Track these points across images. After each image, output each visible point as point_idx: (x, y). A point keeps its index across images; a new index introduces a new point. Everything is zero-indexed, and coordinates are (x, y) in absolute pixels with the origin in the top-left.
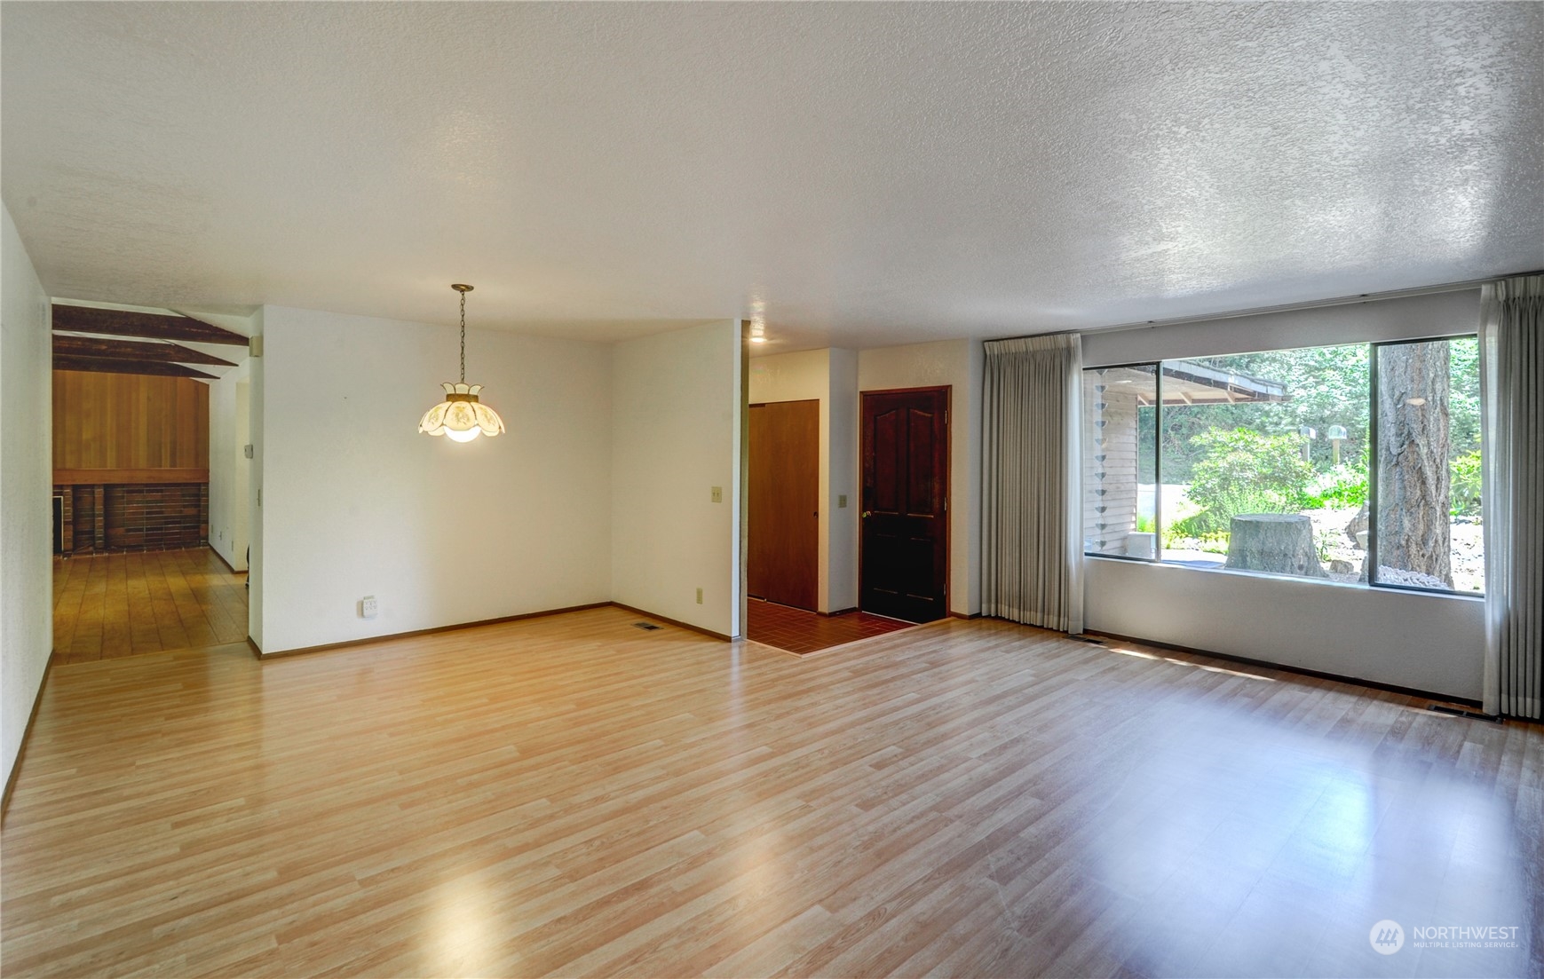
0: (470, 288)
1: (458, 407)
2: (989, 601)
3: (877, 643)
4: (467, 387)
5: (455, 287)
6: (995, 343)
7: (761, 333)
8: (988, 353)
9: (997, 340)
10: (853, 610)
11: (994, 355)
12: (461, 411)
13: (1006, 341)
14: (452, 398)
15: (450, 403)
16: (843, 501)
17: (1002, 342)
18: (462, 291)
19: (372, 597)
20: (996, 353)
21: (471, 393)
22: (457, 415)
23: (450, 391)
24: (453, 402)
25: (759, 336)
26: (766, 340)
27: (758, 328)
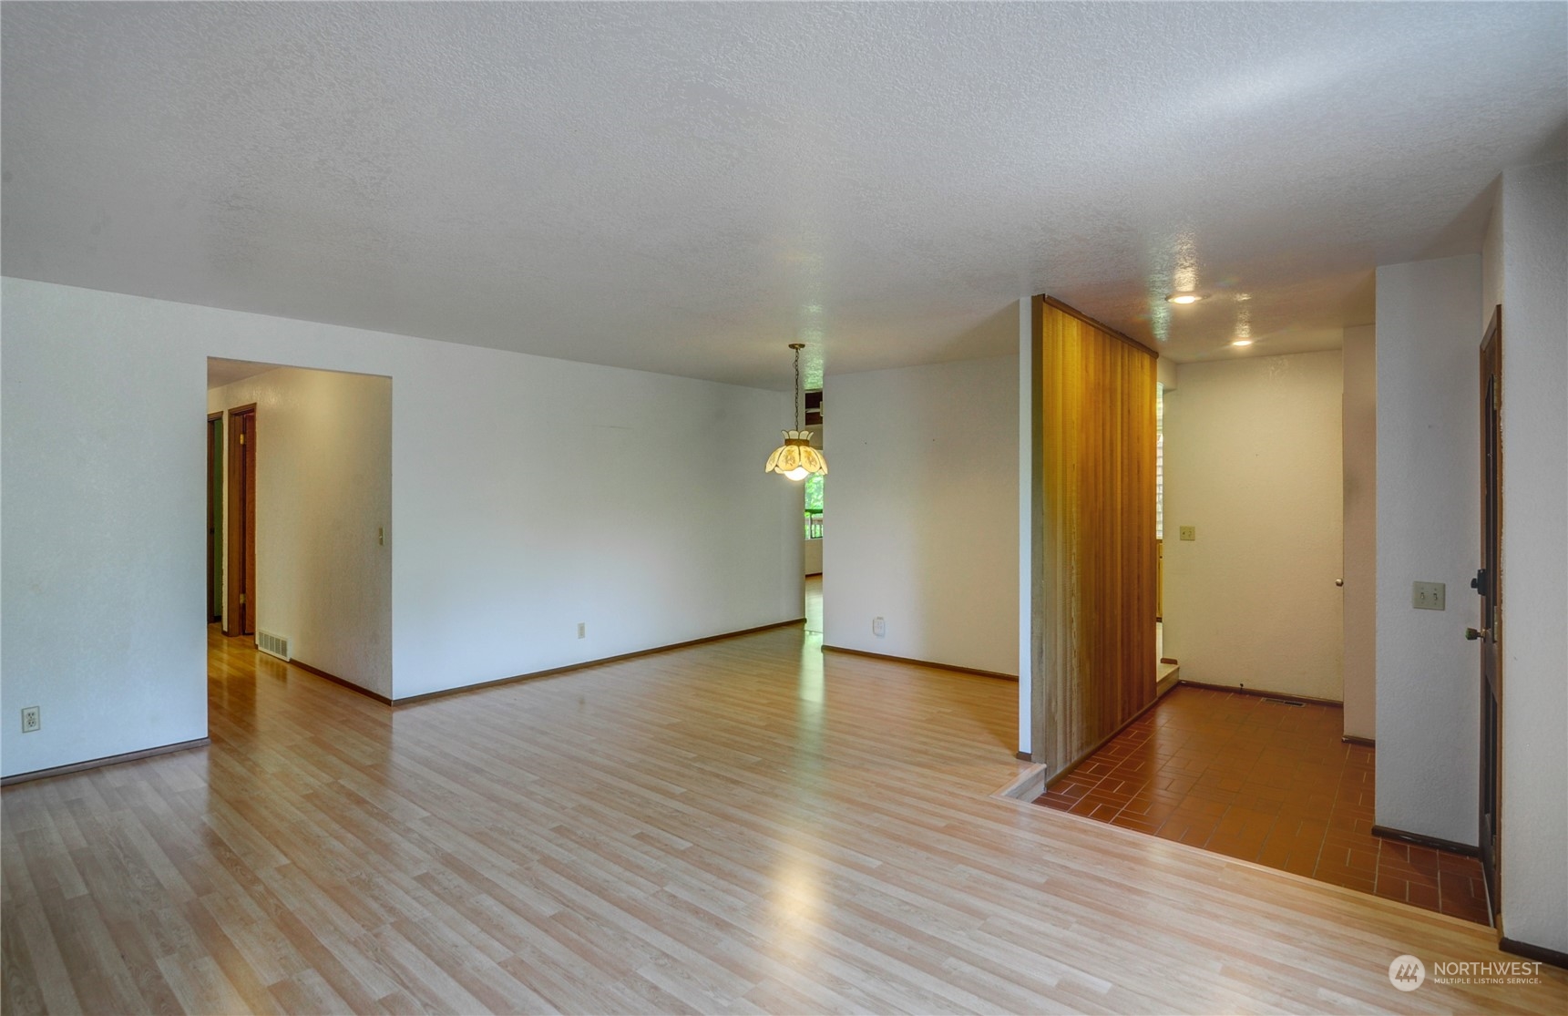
0: (803, 346)
1: (789, 451)
5: (792, 346)
7: (1190, 287)
12: (790, 454)
14: (789, 442)
16: (1428, 597)
18: (797, 349)
19: (881, 618)
23: (788, 436)
25: (1187, 293)
26: (1203, 297)
27: (1186, 278)
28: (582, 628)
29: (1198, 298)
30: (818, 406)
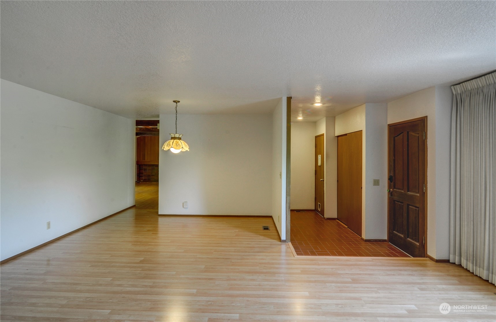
0: (179, 102)
1: (176, 142)
2: (455, 254)
3: (347, 260)
4: (178, 135)
5: (174, 101)
6: (458, 86)
7: (319, 101)
8: (454, 93)
9: (459, 84)
10: (384, 241)
11: (458, 94)
12: (177, 143)
13: (463, 83)
14: (172, 138)
15: (173, 140)
16: (376, 183)
17: (461, 84)
18: (177, 103)
19: (186, 202)
20: (459, 92)
21: (179, 137)
22: (176, 144)
23: (173, 136)
24: (174, 140)
25: (319, 103)
26: (323, 104)
27: (318, 99)
28: (49, 224)
29: (322, 104)
30: (157, 126)
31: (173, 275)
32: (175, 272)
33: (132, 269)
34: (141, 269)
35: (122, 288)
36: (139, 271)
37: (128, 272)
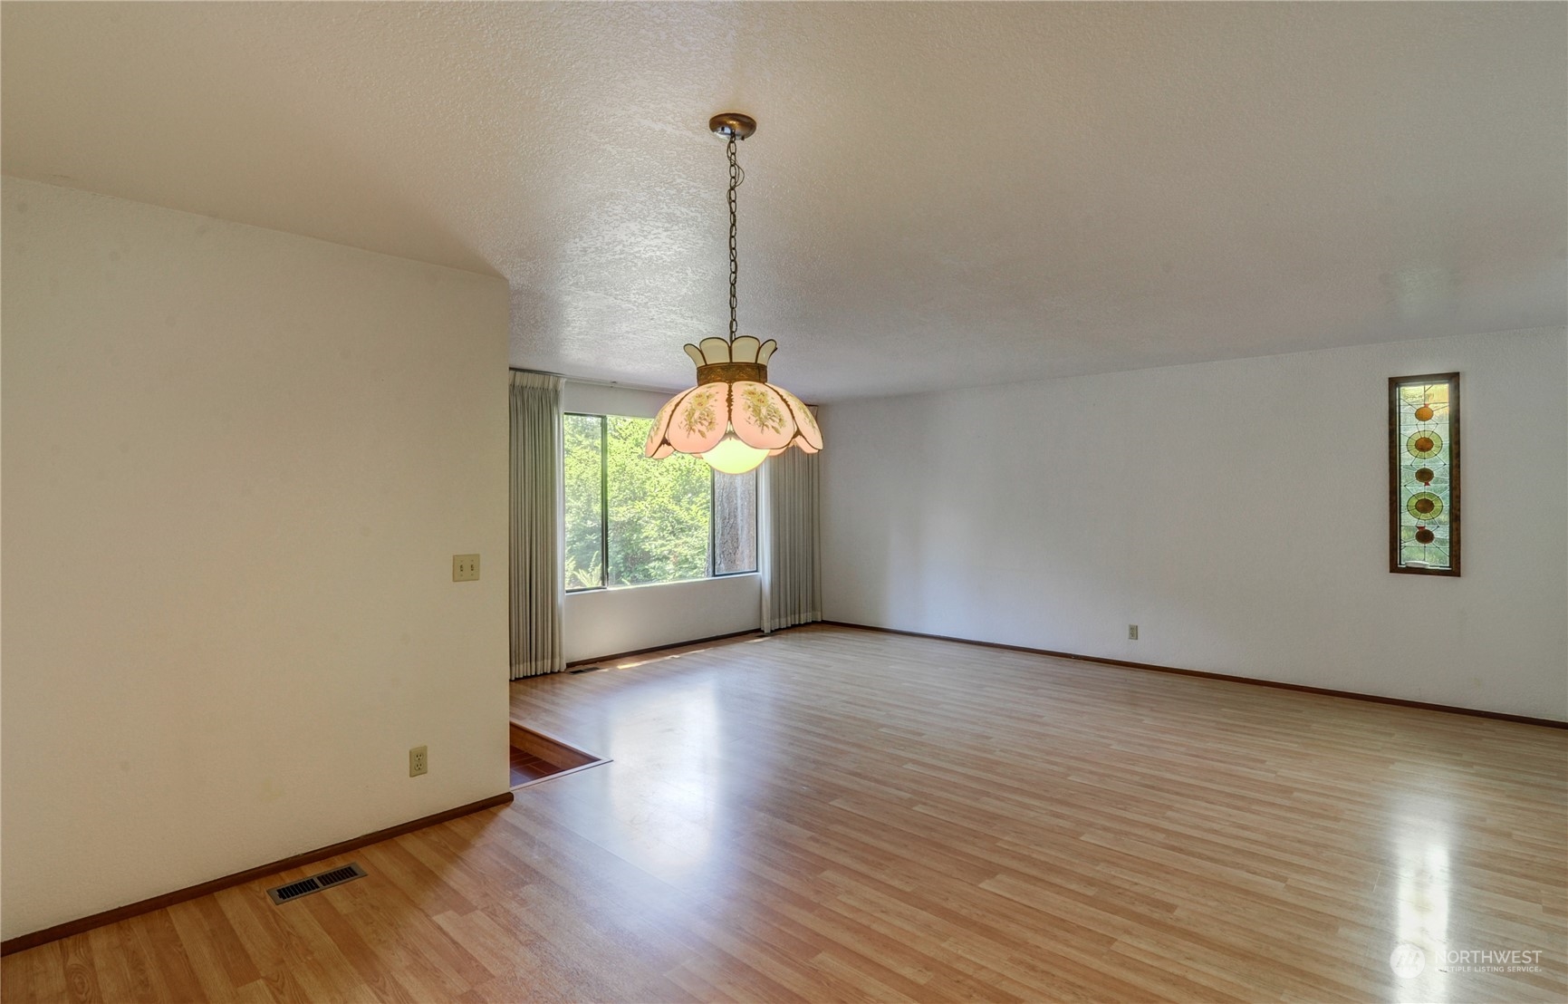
31: (925, 804)
32: (916, 808)
33: (1027, 853)
34: (999, 844)
35: (1051, 808)
36: (1006, 838)
37: (1037, 845)
